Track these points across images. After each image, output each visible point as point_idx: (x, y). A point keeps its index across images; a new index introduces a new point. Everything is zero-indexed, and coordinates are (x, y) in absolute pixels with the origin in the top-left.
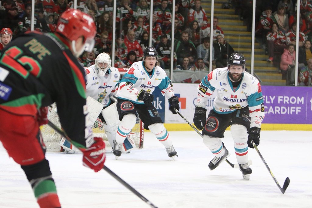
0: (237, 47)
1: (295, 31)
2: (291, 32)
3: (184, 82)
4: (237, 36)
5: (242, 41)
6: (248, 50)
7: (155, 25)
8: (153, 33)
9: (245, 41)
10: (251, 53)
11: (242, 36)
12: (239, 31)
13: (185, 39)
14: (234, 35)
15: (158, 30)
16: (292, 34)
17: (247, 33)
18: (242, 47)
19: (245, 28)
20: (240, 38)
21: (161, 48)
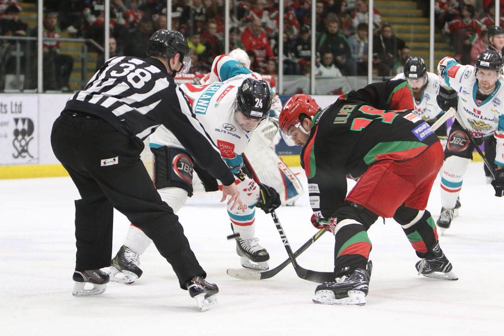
0: (409, 40)
1: (493, 16)
2: (487, 18)
3: (331, 93)
4: (409, 24)
5: (416, 32)
6: (425, 45)
7: (286, 10)
8: (285, 23)
9: (420, 32)
10: (428, 49)
11: (415, 24)
12: (411, 16)
13: (332, 30)
14: (403, 24)
15: (291, 18)
16: (489, 19)
17: (422, 20)
18: (416, 40)
19: (420, 12)
20: (412, 28)
21: (300, 47)
